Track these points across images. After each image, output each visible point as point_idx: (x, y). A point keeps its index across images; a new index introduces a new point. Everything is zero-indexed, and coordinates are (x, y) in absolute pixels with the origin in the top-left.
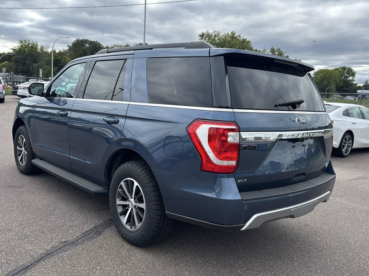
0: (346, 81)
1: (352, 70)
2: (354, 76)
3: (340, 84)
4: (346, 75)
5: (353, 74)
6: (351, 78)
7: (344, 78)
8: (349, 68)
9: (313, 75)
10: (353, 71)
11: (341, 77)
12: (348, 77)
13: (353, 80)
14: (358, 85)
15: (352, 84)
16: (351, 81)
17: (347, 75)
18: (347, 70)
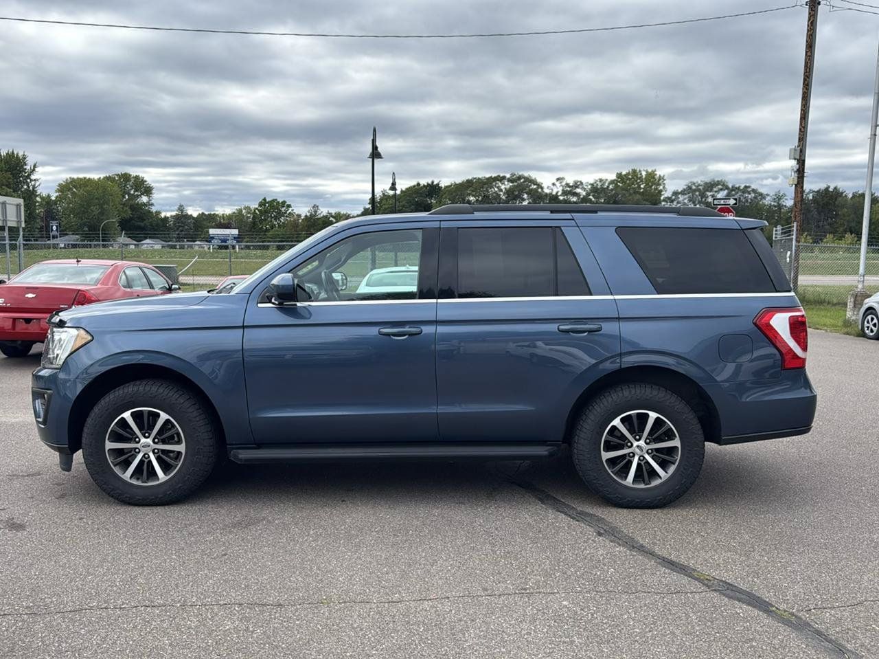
0: (135, 206)
1: (143, 181)
2: (151, 193)
3: (124, 212)
4: (132, 192)
5: (148, 191)
6: (144, 199)
7: (129, 199)
8: (137, 177)
9: (56, 192)
10: (146, 183)
11: (124, 197)
12: (138, 196)
13: (149, 204)
14: (163, 215)
15: (150, 212)
16: (145, 204)
17: (134, 192)
18: (133, 180)
